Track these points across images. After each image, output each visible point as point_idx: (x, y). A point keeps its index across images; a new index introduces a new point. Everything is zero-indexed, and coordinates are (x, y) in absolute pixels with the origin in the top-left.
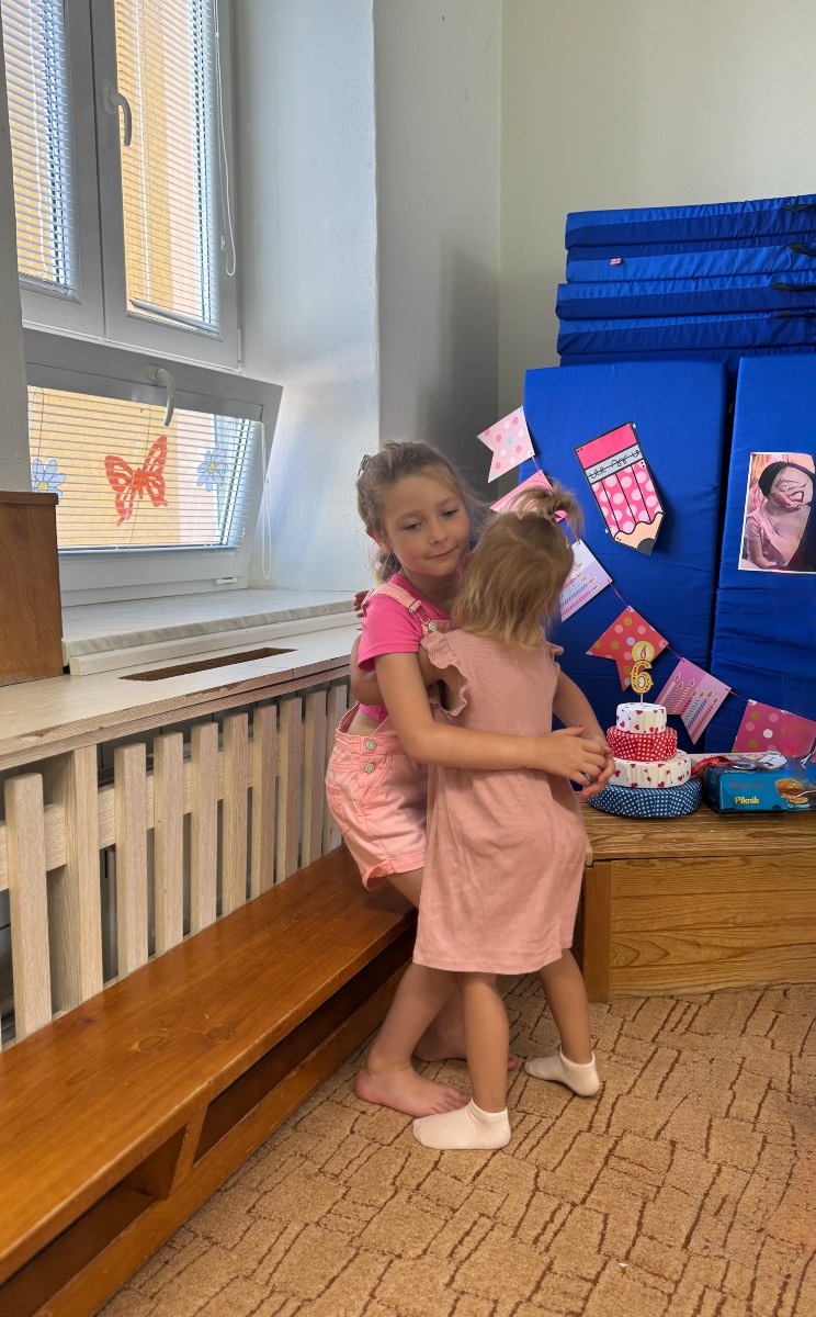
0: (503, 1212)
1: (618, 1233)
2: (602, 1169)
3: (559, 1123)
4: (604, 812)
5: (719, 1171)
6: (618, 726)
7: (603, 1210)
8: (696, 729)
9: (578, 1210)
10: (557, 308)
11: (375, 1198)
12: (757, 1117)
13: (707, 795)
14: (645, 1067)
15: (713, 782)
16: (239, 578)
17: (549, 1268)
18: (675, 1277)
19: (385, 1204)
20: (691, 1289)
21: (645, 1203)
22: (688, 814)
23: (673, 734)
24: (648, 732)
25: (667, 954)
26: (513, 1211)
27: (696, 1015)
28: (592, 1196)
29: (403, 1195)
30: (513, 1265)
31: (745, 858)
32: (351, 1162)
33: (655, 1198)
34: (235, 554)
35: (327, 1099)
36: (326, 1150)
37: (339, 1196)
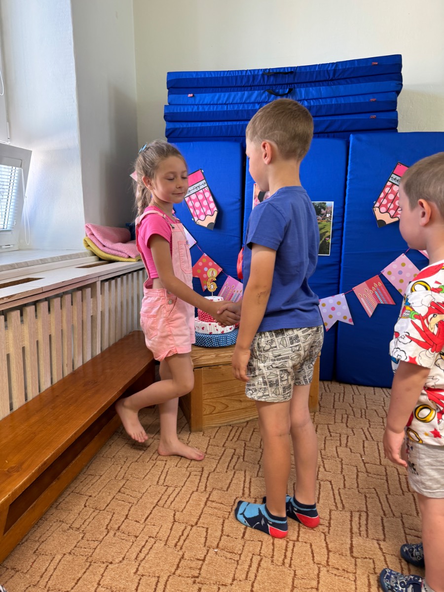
0: (160, 534)
1: (213, 536)
2: (204, 507)
3: (183, 489)
4: (198, 346)
7: (206, 527)
9: (195, 528)
10: (164, 116)
11: (98, 536)
14: (220, 459)
16: (13, 245)
17: (183, 557)
18: (239, 552)
19: (103, 539)
20: (247, 556)
21: (224, 520)
25: (228, 406)
26: (164, 534)
27: (241, 432)
28: (201, 520)
29: (111, 533)
30: (165, 558)
32: (85, 521)
33: (228, 517)
34: (12, 233)
35: (72, 492)
36: (72, 517)
37: (80, 538)
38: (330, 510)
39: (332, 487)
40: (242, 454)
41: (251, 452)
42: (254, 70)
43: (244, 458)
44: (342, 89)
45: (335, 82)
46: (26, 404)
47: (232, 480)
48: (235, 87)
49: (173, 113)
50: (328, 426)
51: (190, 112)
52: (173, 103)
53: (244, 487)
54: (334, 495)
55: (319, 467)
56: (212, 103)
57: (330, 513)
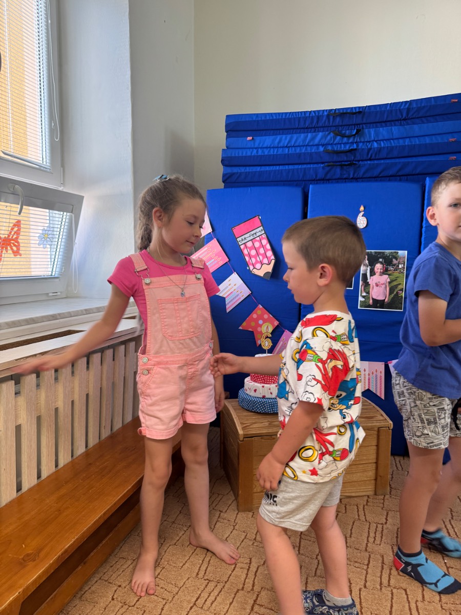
2: (250, 613)
3: (227, 586)
4: (249, 411)
10: (222, 160)
16: (61, 292)
34: (60, 280)
35: (100, 578)
36: (97, 611)
39: (408, 598)
40: (298, 545)
41: (308, 542)
42: (319, 111)
44: (417, 129)
45: (409, 121)
46: (56, 472)
48: (297, 128)
49: (231, 157)
51: (249, 156)
52: (231, 147)
54: (410, 609)
56: (272, 146)
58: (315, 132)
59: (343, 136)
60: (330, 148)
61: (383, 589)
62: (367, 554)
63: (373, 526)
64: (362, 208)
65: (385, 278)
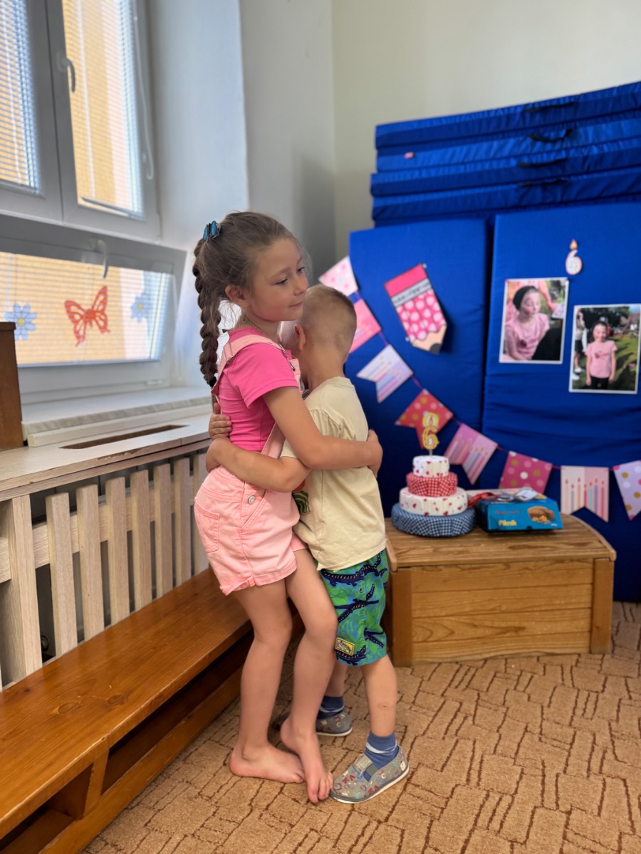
0: (327, 828)
1: (411, 845)
2: (402, 794)
4: (406, 533)
5: (488, 796)
6: (415, 473)
7: (401, 827)
8: (473, 474)
9: (382, 827)
10: (371, 189)
11: (236, 815)
12: (517, 753)
13: (479, 519)
14: (436, 715)
15: (483, 510)
16: (162, 380)
19: (243, 820)
21: (432, 821)
22: (466, 533)
23: (454, 478)
24: (436, 476)
25: (453, 632)
26: (334, 828)
27: (474, 675)
28: (393, 815)
29: (256, 813)
31: (507, 564)
32: (221, 787)
33: (440, 817)
34: (159, 364)
35: (210, 739)
36: (204, 778)
37: (211, 814)
38: (621, 833)
39: (627, 791)
40: (473, 712)
41: (487, 709)
42: (509, 108)
43: (474, 720)
47: (451, 755)
48: (477, 136)
49: (384, 184)
50: (626, 681)
51: (408, 181)
52: (384, 169)
53: (470, 769)
54: (629, 805)
55: (605, 752)
56: (442, 163)
57: (620, 838)
58: (503, 138)
59: (546, 141)
60: (525, 160)
61: (592, 777)
62: (571, 731)
63: (584, 695)
64: (574, 245)
65: (610, 346)
